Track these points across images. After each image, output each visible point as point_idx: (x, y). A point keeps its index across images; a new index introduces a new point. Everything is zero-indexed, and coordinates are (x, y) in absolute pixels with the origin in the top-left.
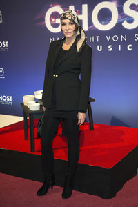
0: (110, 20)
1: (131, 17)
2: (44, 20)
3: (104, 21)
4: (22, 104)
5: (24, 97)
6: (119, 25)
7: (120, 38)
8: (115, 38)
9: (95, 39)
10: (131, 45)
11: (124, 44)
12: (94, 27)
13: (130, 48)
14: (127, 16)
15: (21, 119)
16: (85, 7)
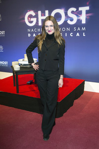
0: (61, 19)
1: (72, 18)
2: (24, 19)
4: (12, 66)
5: (13, 63)
6: (65, 22)
7: (66, 29)
8: (64, 29)
10: (72, 33)
11: (69, 33)
13: (72, 35)
14: (70, 17)
15: (11, 74)
16: (47, 12)
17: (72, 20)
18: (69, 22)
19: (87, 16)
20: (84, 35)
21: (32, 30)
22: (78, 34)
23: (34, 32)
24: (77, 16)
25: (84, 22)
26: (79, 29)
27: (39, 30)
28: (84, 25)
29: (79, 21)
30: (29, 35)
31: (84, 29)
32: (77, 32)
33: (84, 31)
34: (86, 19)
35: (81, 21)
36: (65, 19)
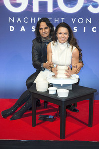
0: (76, 4)
1: (96, 3)
3: (70, 4)
6: (84, 9)
10: (95, 28)
11: (89, 27)
12: (60, 9)
13: (94, 30)
18: (91, 9)
21: (19, 20)
23: (23, 24)
27: (33, 20)
30: (12, 29)
36: (84, 4)
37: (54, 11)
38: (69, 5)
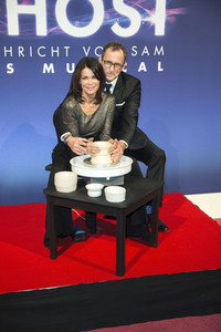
0: (90, 20)
1: (126, 18)
6: (106, 29)
8: (99, 51)
9: (62, 51)
14: (119, 16)
17: (125, 24)
18: (117, 29)
19: (169, 16)
20: (160, 69)
22: (143, 67)
24: (142, 12)
25: (160, 31)
26: (146, 51)
27: (8, 51)
28: (159, 41)
29: (147, 28)
31: (159, 51)
32: (140, 59)
33: (159, 58)
34: (167, 24)
35: (153, 28)
36: (105, 19)
37: (49, 34)
38: (77, 22)
